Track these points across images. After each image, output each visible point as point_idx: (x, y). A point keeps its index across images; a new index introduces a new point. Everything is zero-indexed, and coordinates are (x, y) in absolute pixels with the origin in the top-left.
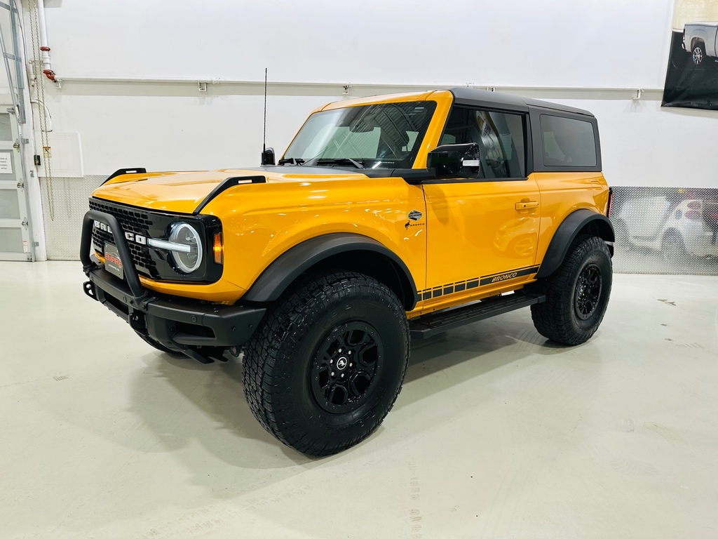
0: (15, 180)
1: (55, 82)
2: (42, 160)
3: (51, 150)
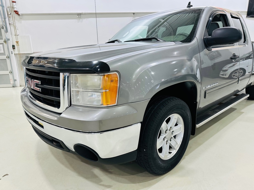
0: (5, 55)
1: (19, 15)
2: (16, 47)
3: (19, 43)
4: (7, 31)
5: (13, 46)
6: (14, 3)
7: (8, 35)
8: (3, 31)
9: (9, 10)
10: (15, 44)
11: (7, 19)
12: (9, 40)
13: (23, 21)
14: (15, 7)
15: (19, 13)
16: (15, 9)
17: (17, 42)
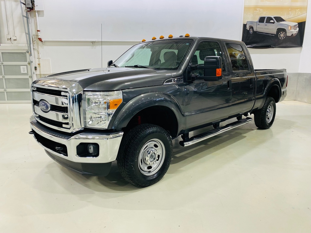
0: (28, 75)
1: (42, 42)
2: (38, 68)
3: (41, 65)
4: (31, 55)
5: (36, 68)
6: (39, 32)
7: (32, 58)
8: (28, 55)
9: (34, 37)
10: (37, 66)
11: (32, 45)
12: (32, 62)
13: (45, 47)
14: (39, 35)
15: (42, 40)
16: (39, 37)
17: (39, 64)
